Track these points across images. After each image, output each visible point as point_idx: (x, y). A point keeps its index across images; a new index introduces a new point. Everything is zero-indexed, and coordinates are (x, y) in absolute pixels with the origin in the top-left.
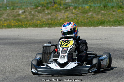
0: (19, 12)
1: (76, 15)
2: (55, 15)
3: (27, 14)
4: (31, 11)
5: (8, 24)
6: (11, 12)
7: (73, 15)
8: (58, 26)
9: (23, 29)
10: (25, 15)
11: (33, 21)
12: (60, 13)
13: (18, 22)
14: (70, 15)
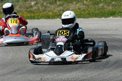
1: (88, 6)
2: (66, 6)
3: (39, 5)
4: (43, 2)
7: (84, 6)
9: (36, 20)
11: (45, 12)
12: (71, 4)
13: (31, 14)
14: (81, 7)
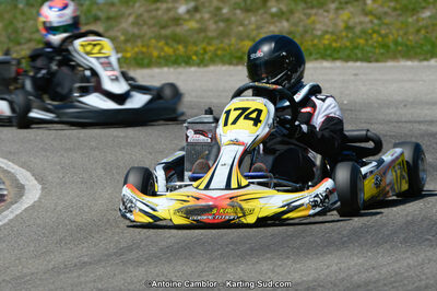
0: (176, 8)
5: (137, 53)
6: (149, 11)
8: (314, 56)
10: (197, 22)
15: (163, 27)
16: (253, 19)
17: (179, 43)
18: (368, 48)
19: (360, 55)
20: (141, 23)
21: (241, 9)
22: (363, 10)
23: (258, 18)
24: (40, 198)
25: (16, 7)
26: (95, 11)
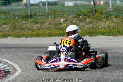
15: (57, 25)
16: (82, 24)
17: (61, 30)
18: (114, 32)
19: (112, 34)
20: (50, 24)
21: (79, 21)
22: (113, 21)
23: (83, 23)
24: (21, 73)
25: (15, 19)
26: (37, 20)
